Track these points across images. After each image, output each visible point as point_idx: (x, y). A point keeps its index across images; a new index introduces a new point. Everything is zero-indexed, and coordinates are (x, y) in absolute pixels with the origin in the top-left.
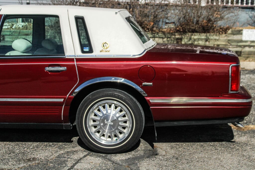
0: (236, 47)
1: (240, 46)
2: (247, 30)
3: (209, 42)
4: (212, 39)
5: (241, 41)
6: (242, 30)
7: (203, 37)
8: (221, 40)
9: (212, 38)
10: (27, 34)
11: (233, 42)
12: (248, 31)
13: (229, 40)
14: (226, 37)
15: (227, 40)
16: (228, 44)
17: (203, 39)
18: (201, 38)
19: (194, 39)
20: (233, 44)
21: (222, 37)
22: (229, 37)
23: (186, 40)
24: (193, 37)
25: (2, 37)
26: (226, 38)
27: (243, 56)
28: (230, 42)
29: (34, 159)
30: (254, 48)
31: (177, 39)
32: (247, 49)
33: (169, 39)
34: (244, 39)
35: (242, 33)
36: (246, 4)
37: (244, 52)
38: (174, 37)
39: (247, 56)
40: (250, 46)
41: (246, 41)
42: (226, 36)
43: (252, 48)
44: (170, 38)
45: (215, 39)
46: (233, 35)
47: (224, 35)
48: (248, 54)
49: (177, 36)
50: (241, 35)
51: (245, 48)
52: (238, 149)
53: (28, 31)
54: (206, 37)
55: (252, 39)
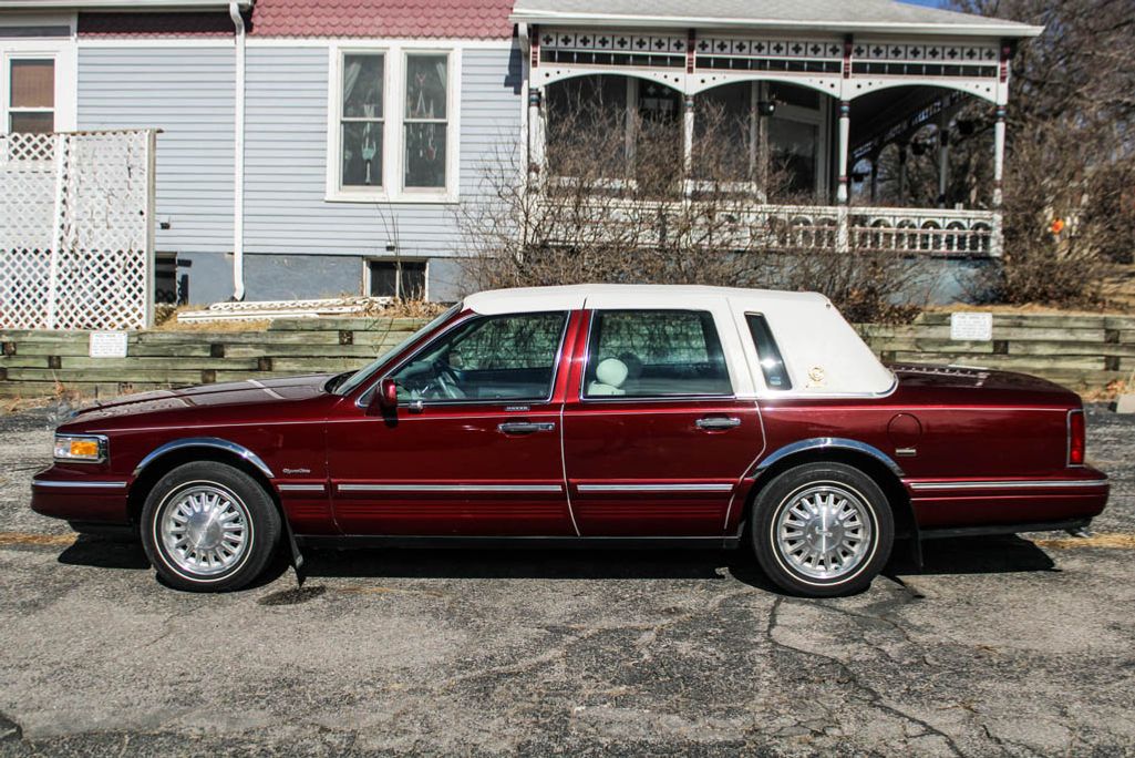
0: (937, 357)
1: (946, 355)
2: (962, 314)
4: (876, 337)
5: (949, 342)
6: (950, 315)
8: (898, 338)
9: (876, 334)
11: (927, 345)
12: (963, 317)
13: (918, 340)
14: (910, 331)
15: (913, 340)
16: (917, 350)
20: (927, 349)
21: (900, 332)
22: (917, 332)
26: (910, 335)
28: (920, 344)
32: (963, 362)
34: (955, 336)
35: (950, 321)
36: (971, 248)
40: (971, 355)
41: (960, 343)
42: (911, 329)
43: (975, 358)
45: (885, 338)
46: (927, 327)
47: (905, 328)
50: (947, 327)
51: (960, 359)
55: (975, 337)
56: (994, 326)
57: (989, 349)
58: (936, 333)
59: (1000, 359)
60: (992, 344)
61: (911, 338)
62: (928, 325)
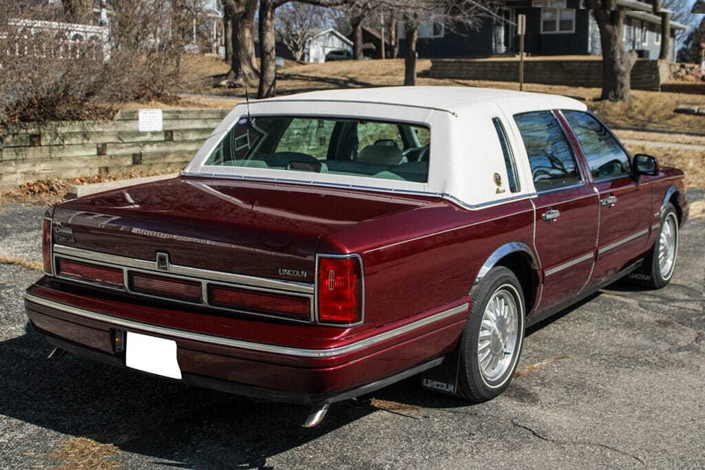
0: (132, 147)
1: (137, 144)
2: (145, 110)
3: (88, 139)
4: (92, 133)
5: (138, 134)
6: (137, 112)
7: (77, 130)
8: (107, 133)
9: (92, 130)
11: (125, 137)
12: (145, 113)
13: (120, 133)
14: (114, 126)
15: (116, 133)
16: (119, 141)
17: (77, 133)
18: (73, 131)
19: (62, 134)
20: (125, 140)
21: (108, 128)
22: (117, 127)
23: (49, 138)
24: (59, 129)
26: (113, 129)
27: (145, 162)
28: (120, 136)
30: (158, 146)
31: (32, 136)
32: (148, 149)
33: (16, 137)
34: (141, 129)
35: (138, 117)
37: (146, 154)
38: (24, 131)
39: (150, 162)
40: (151, 143)
41: (144, 134)
42: (114, 124)
43: (155, 145)
44: (17, 134)
45: (98, 132)
46: (124, 122)
47: (111, 123)
48: (151, 159)
49: (32, 131)
50: (137, 121)
51: (145, 146)
54: (82, 130)
55: (153, 129)
56: (164, 119)
57: (162, 138)
58: (129, 126)
59: (170, 145)
60: (163, 134)
61: (115, 131)
62: (124, 120)
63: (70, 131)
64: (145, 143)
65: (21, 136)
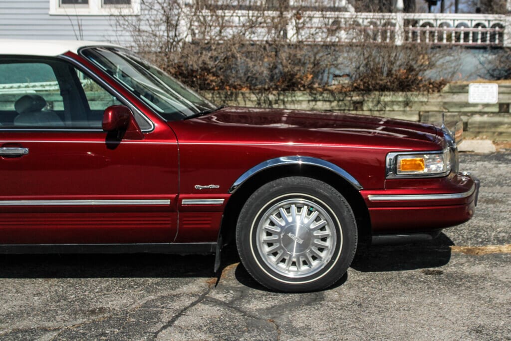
0: (460, 115)
1: (465, 114)
2: (476, 85)
3: (411, 107)
4: (415, 102)
5: (467, 105)
6: (468, 85)
7: (401, 99)
8: (430, 102)
9: (416, 99)
10: (93, 98)
11: (452, 107)
12: (477, 87)
13: (445, 103)
14: (440, 97)
15: (442, 103)
16: (444, 110)
17: (400, 102)
18: (397, 100)
19: (385, 102)
20: (451, 110)
21: (433, 98)
22: (444, 97)
23: (371, 105)
24: (382, 98)
25: (50, 104)
26: (439, 100)
27: (471, 130)
28: (446, 106)
29: (102, 310)
30: (488, 116)
31: (355, 103)
32: (477, 118)
33: (340, 103)
34: (471, 100)
35: (468, 90)
36: (473, 41)
37: (472, 124)
38: (349, 99)
39: (477, 130)
40: (482, 113)
41: (475, 105)
42: (441, 95)
43: (486, 116)
44: (343, 100)
45: (422, 102)
46: (452, 94)
47: (436, 94)
48: (479, 128)
49: (356, 98)
50: (466, 94)
51: (474, 116)
52: (470, 287)
53: (95, 94)
54: (405, 99)
55: (486, 101)
56: (499, 93)
57: (496, 110)
58: (458, 98)
59: (504, 116)
60: (498, 106)
61: (441, 102)
62: (452, 92)
63: (394, 100)
64: (473, 113)
65: (345, 102)
